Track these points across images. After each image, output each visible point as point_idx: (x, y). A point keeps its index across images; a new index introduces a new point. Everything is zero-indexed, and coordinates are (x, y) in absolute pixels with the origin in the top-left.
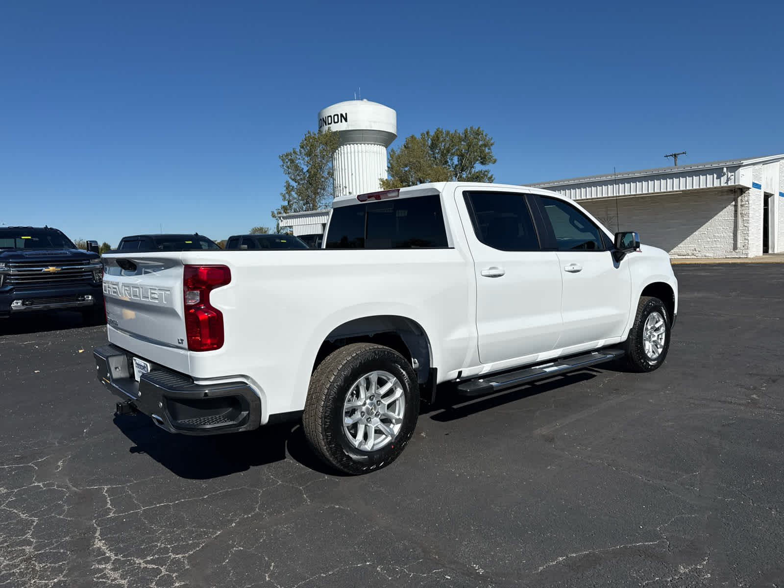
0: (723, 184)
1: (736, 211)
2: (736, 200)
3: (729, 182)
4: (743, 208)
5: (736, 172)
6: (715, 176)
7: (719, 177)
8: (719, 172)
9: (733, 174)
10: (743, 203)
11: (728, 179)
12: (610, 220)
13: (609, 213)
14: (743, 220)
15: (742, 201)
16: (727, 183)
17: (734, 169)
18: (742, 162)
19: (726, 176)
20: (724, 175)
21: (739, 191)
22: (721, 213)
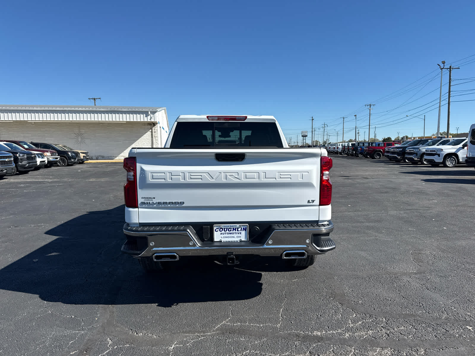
0: (149, 120)
1: (152, 135)
2: (151, 129)
3: (152, 119)
4: (155, 133)
5: (155, 115)
6: (145, 115)
7: (146, 116)
8: (146, 114)
9: (153, 115)
10: (155, 131)
11: (151, 118)
12: (82, 135)
13: (81, 130)
14: (156, 140)
15: (154, 130)
16: (150, 119)
17: (154, 113)
18: (157, 110)
19: (150, 116)
20: (149, 115)
21: (153, 125)
22: (145, 135)
